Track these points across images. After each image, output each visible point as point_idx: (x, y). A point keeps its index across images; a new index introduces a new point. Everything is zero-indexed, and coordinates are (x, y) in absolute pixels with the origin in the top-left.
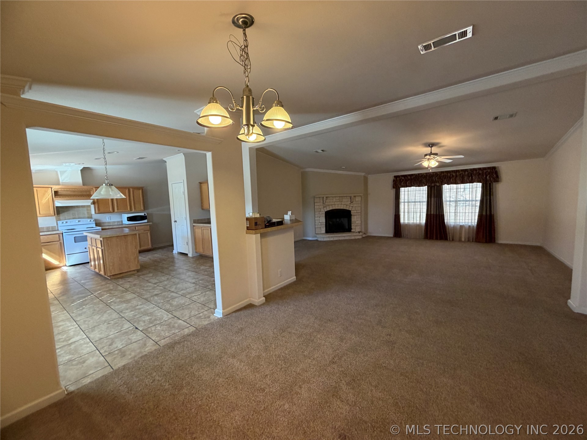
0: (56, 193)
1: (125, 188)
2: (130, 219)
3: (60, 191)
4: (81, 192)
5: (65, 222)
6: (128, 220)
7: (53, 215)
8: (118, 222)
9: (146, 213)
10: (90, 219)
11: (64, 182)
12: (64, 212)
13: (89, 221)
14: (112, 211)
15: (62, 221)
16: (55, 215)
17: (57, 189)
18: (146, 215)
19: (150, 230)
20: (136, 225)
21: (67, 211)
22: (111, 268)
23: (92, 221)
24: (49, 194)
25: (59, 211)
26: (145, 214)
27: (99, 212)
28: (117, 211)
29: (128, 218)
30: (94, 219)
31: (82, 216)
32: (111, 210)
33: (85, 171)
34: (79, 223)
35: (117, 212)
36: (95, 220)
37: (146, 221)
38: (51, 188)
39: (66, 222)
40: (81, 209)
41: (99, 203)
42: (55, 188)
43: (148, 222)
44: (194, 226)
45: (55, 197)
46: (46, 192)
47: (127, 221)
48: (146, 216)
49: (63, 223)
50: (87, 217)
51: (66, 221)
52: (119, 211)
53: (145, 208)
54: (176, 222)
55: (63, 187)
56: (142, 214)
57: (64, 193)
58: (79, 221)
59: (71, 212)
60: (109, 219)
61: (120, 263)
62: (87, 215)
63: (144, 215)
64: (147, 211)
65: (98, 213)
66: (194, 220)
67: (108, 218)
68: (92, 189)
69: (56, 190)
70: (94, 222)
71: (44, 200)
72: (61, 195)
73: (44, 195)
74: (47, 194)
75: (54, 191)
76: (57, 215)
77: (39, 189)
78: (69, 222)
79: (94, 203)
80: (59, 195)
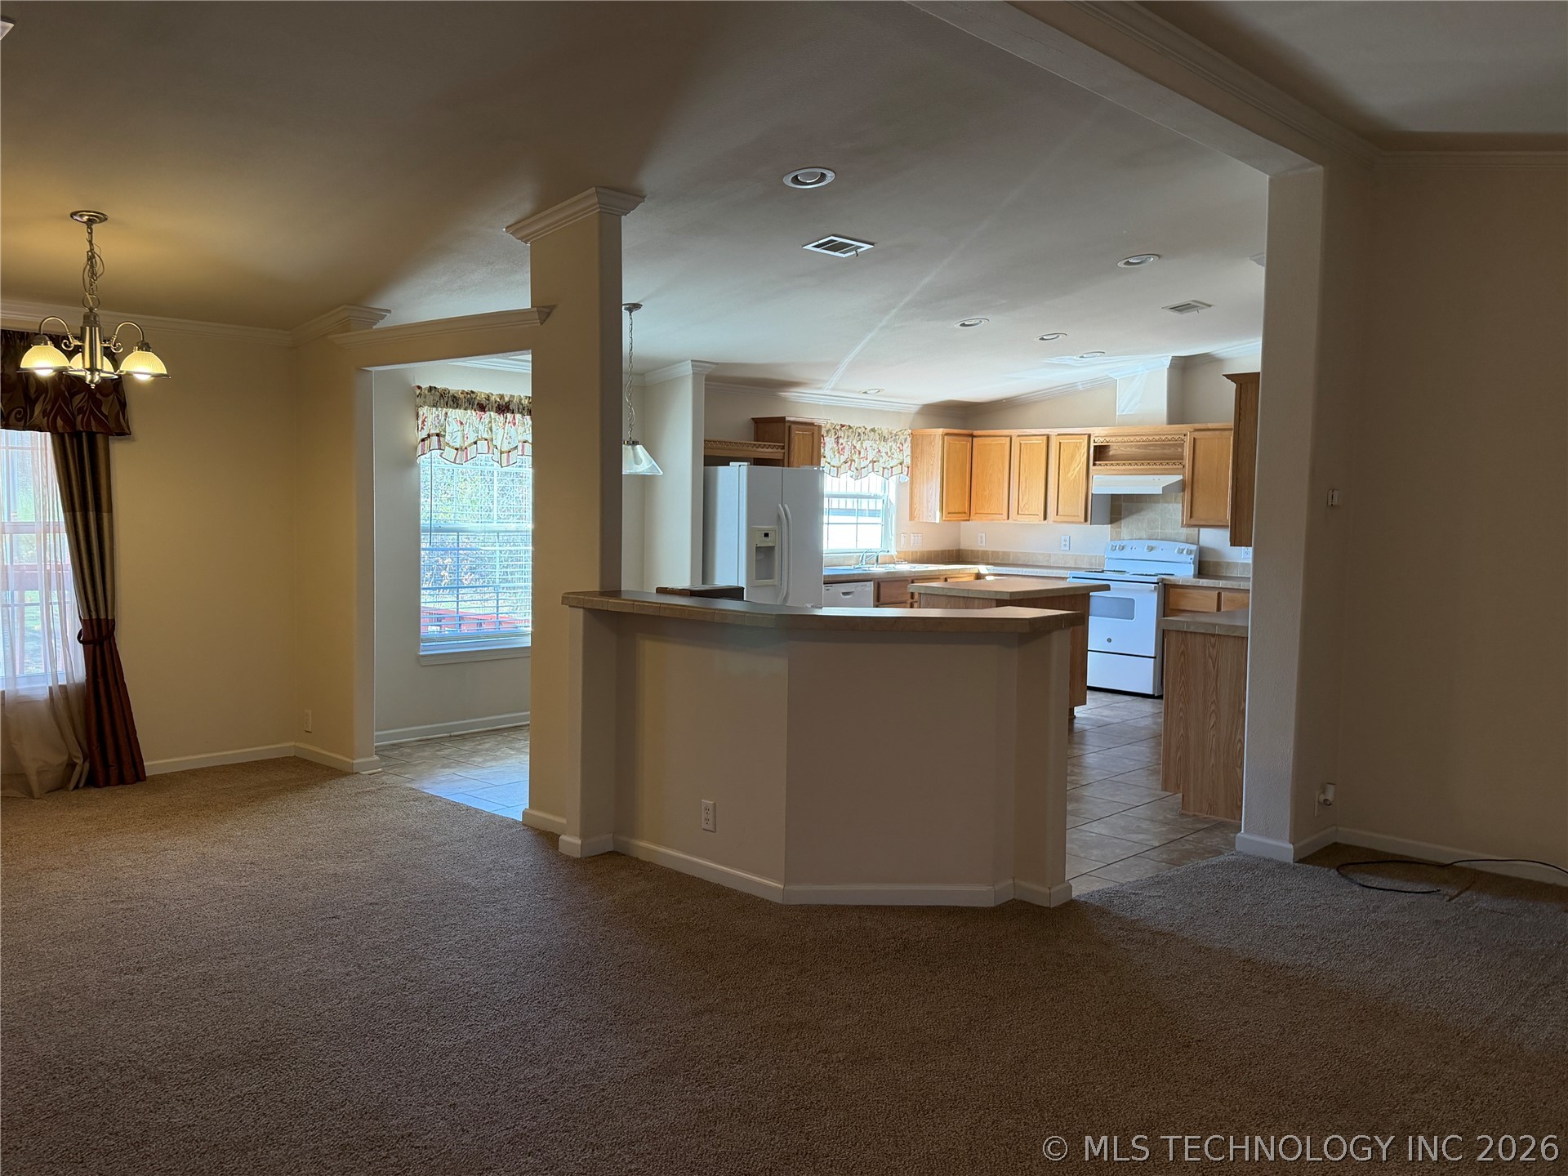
0: (1100, 453)
3: (1111, 446)
4: (1163, 446)
5: (1118, 548)
7: (1083, 520)
10: (1181, 545)
11: (1125, 413)
12: (1131, 513)
13: (1173, 551)
15: (1117, 543)
16: (1086, 520)
17: (1102, 440)
21: (1138, 511)
23: (1187, 552)
24: (1082, 456)
25: (1117, 508)
27: (1193, 522)
30: (1194, 547)
31: (1161, 531)
32: (1229, 516)
34: (1151, 556)
36: (1202, 552)
38: (1089, 436)
39: (1122, 548)
40: (1172, 506)
41: (1193, 487)
42: (1100, 435)
45: (1094, 465)
46: (1077, 446)
49: (1113, 548)
50: (1174, 537)
55: (1121, 430)
57: (1124, 451)
58: (1151, 549)
59: (1147, 515)
68: (1185, 435)
69: (1100, 441)
70: (1191, 559)
71: (1070, 475)
72: (1113, 456)
73: (1073, 457)
74: (1077, 455)
75: (1095, 446)
76: (1111, 522)
77: (1064, 440)
78: (1128, 549)
79: (1182, 485)
80: (1110, 456)
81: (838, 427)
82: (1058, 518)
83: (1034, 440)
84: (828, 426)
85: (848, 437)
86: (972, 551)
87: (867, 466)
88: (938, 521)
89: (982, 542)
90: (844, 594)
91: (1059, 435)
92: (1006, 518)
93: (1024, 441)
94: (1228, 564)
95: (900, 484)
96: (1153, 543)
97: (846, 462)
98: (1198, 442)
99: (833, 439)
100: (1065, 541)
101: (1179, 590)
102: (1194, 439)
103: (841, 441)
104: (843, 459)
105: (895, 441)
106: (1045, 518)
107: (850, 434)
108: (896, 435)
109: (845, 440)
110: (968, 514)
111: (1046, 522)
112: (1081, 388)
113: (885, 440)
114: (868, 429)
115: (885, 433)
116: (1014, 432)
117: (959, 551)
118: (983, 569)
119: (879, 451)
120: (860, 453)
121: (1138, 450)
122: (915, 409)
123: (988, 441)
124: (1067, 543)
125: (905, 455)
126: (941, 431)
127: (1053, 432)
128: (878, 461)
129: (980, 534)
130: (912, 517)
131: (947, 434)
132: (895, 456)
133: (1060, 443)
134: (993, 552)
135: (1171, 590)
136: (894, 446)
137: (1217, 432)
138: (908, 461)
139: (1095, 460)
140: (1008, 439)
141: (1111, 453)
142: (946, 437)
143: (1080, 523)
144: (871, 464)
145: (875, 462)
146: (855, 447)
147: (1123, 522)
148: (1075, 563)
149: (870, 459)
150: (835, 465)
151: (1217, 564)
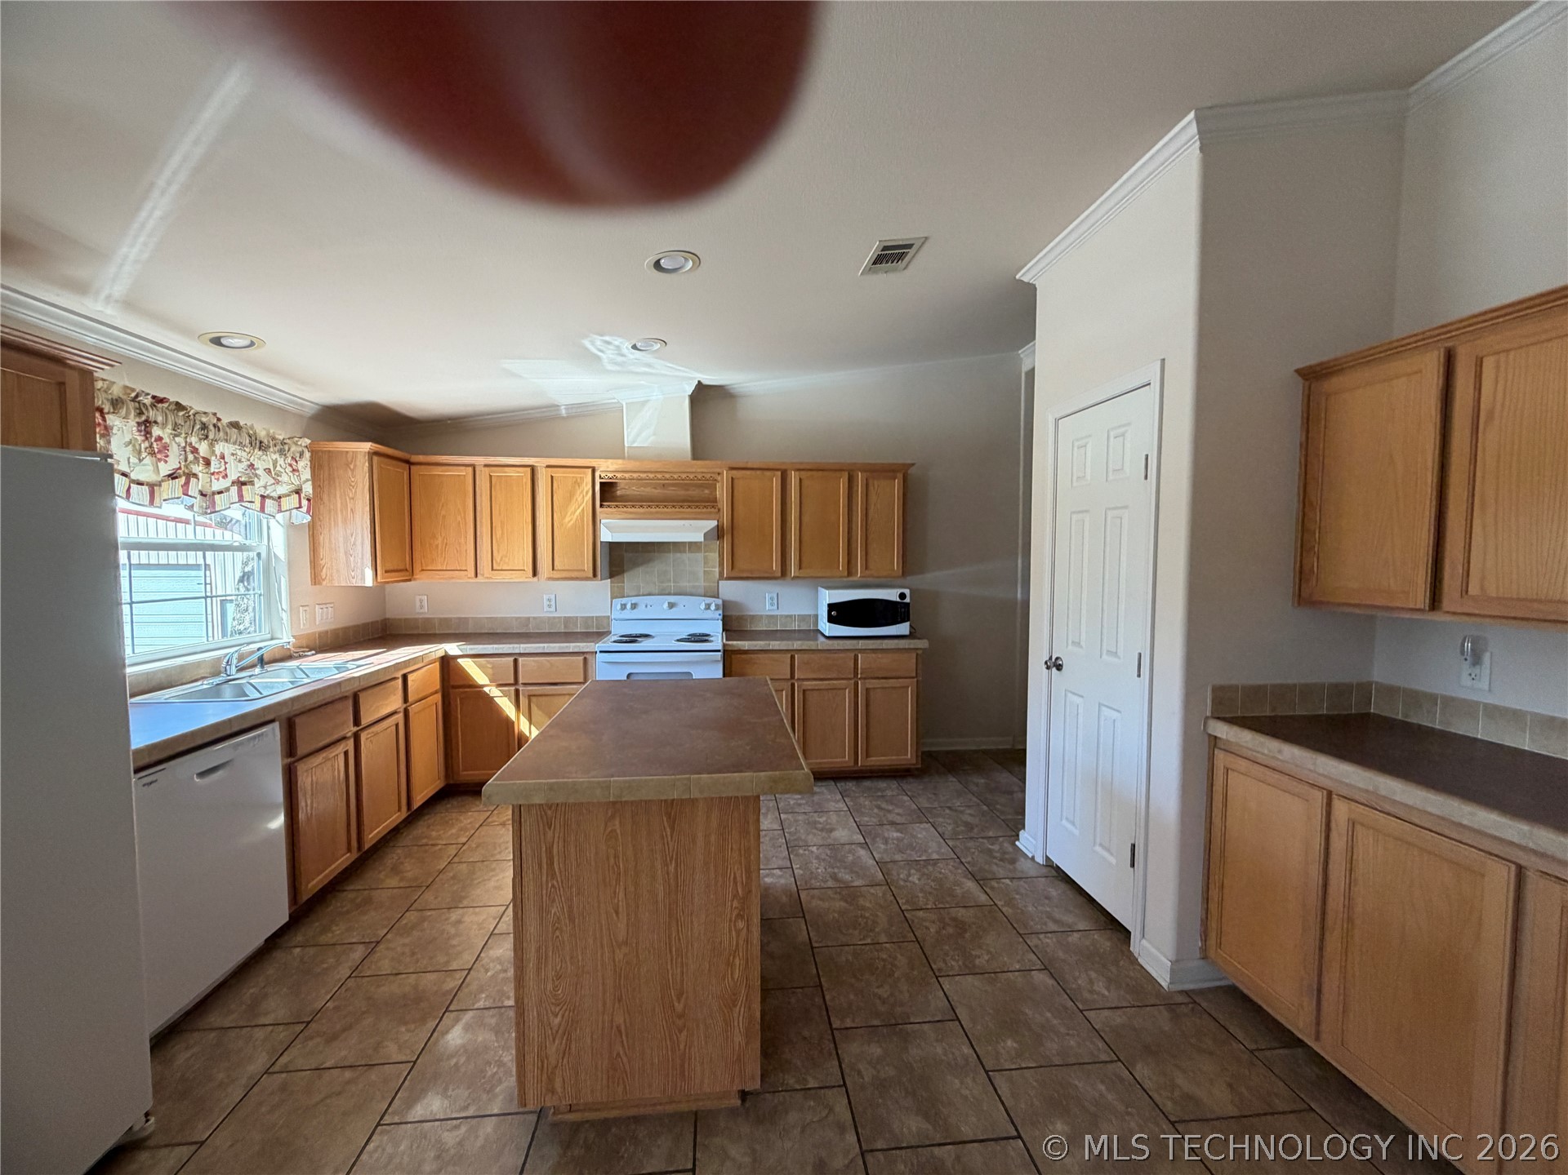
0: (608, 492)
1: (838, 469)
2: (841, 613)
3: (622, 484)
4: (686, 487)
5: (629, 606)
6: (831, 620)
7: (591, 575)
8: (803, 618)
9: (907, 592)
10: (709, 600)
11: (635, 445)
12: (636, 565)
13: (703, 606)
14: (779, 574)
15: (624, 600)
16: (595, 575)
17: (610, 475)
18: (907, 600)
19: (916, 677)
20: (861, 644)
21: (644, 562)
22: (552, 1049)
23: (713, 607)
24: (585, 495)
26: (902, 596)
27: (734, 574)
28: (797, 574)
29: (831, 607)
30: (720, 602)
31: (685, 584)
32: (776, 566)
33: (704, 398)
34: (673, 613)
35: (795, 578)
36: (726, 606)
37: (903, 628)
38: (594, 471)
39: (634, 606)
40: (686, 556)
41: (735, 533)
42: (607, 468)
43: (912, 635)
44: (1214, 740)
45: (601, 506)
46: (577, 483)
47: (828, 624)
48: (908, 604)
49: (624, 607)
50: (702, 591)
51: (634, 600)
52: (803, 573)
53: (910, 564)
54: (1059, 668)
55: (630, 465)
56: (891, 595)
57: (634, 491)
58: (671, 605)
59: (657, 566)
60: (772, 605)
61: (619, 1020)
62: (701, 583)
63: (898, 600)
64: (910, 579)
65: (729, 578)
66: (1215, 689)
67: (772, 599)
68: (719, 474)
69: (607, 477)
70: (718, 614)
71: (567, 520)
72: (622, 496)
73: (571, 495)
74: (578, 492)
75: (601, 483)
76: (611, 576)
77: (557, 473)
78: (642, 607)
79: (719, 533)
80: (617, 497)
81: (148, 401)
82: (556, 575)
83: (511, 472)
84: (116, 391)
85: (175, 426)
86: (406, 620)
87: (227, 490)
88: (369, 581)
89: (422, 607)
90: (202, 775)
91: (548, 466)
92: (473, 574)
93: (496, 473)
94: (753, 617)
95: (291, 526)
96: (672, 599)
97: (173, 476)
98: (736, 481)
99: (132, 423)
100: (549, 600)
101: (744, 656)
102: (732, 478)
103: (156, 431)
104: (165, 469)
105: (282, 452)
106: (535, 574)
107: (180, 421)
108: (283, 443)
109: (169, 430)
110: (408, 572)
111: (535, 579)
112: (563, 412)
113: (262, 447)
114: (225, 420)
115: (262, 434)
116: (479, 460)
117: (385, 619)
118: (452, 648)
119: (252, 465)
120: (208, 463)
121: (653, 490)
122: (310, 410)
123: (437, 471)
124: (553, 603)
125: (303, 478)
126: (367, 446)
127: (539, 462)
128: (252, 483)
129: (418, 598)
130: (316, 579)
131: (376, 453)
132: (284, 478)
133: (552, 477)
134: (441, 619)
135: (733, 656)
136: (281, 461)
137: (758, 472)
138: (308, 489)
139: (602, 500)
140: (470, 469)
141: (619, 493)
142: (375, 458)
143: (587, 579)
144: (234, 489)
145: (244, 484)
146: (195, 451)
147: (626, 575)
148: (565, 627)
149: (233, 476)
150: (142, 478)
151: (741, 618)
